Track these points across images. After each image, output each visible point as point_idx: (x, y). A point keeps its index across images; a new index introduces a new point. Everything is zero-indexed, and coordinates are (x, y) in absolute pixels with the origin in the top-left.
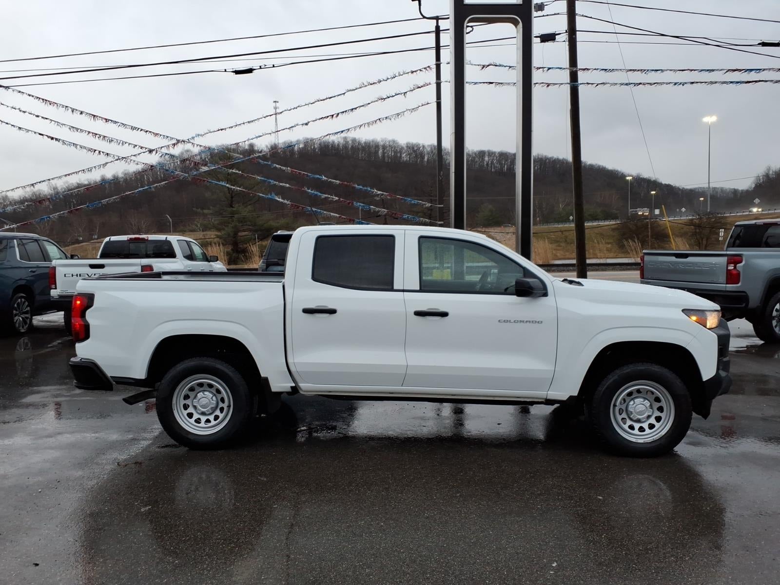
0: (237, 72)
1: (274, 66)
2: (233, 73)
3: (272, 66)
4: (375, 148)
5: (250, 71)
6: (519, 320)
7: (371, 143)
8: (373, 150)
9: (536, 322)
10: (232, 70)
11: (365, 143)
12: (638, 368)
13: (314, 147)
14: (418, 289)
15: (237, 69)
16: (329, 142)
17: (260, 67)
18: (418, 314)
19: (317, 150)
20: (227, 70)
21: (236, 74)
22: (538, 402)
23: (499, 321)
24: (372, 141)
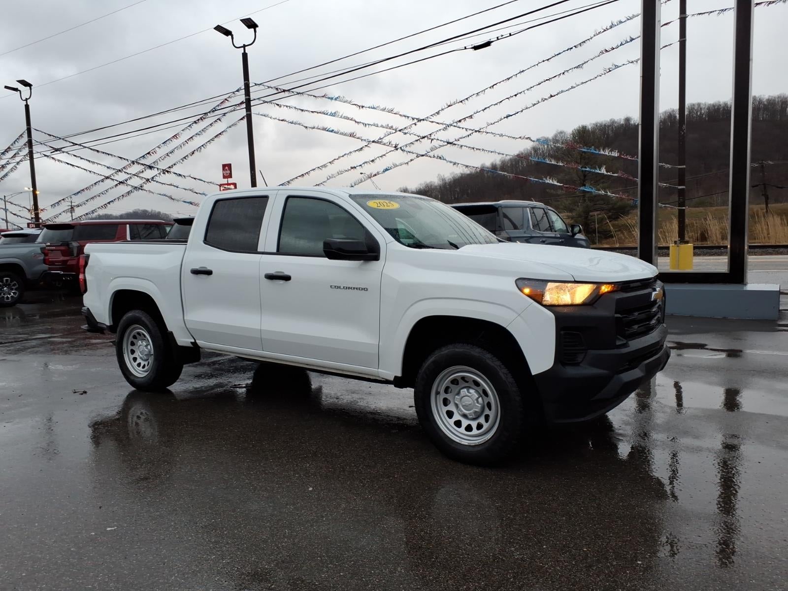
0: (476, 48)
1: (510, 35)
2: (472, 49)
3: (509, 35)
4: (782, 105)
5: (488, 44)
6: (348, 286)
7: (777, 100)
8: (778, 107)
9: (362, 289)
10: (471, 47)
11: (768, 100)
12: (457, 350)
13: (701, 113)
14: (275, 251)
15: (476, 45)
16: (720, 105)
17: (497, 38)
18: (270, 277)
19: (704, 116)
20: (467, 48)
21: (475, 50)
22: (365, 378)
23: (331, 286)
24: (778, 97)
